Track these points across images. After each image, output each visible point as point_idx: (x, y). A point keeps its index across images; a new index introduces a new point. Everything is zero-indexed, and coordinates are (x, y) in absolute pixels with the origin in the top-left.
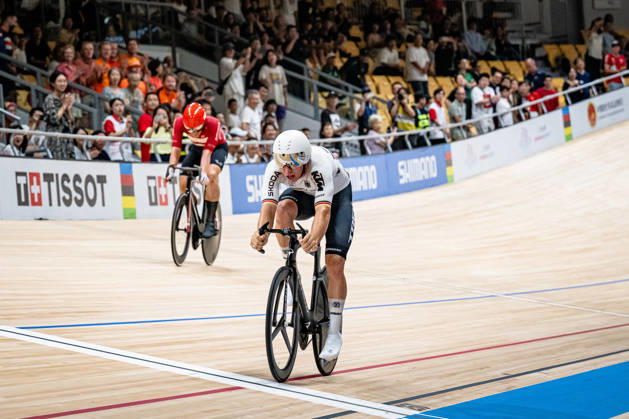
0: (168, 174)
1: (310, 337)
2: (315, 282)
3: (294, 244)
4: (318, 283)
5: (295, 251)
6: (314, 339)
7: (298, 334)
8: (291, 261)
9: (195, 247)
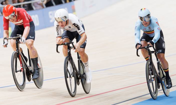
0: (4, 43)
1: (80, 80)
2: (78, 61)
3: (69, 48)
4: (80, 61)
5: (70, 51)
6: (82, 81)
7: (76, 80)
8: (69, 54)
9: (29, 80)
